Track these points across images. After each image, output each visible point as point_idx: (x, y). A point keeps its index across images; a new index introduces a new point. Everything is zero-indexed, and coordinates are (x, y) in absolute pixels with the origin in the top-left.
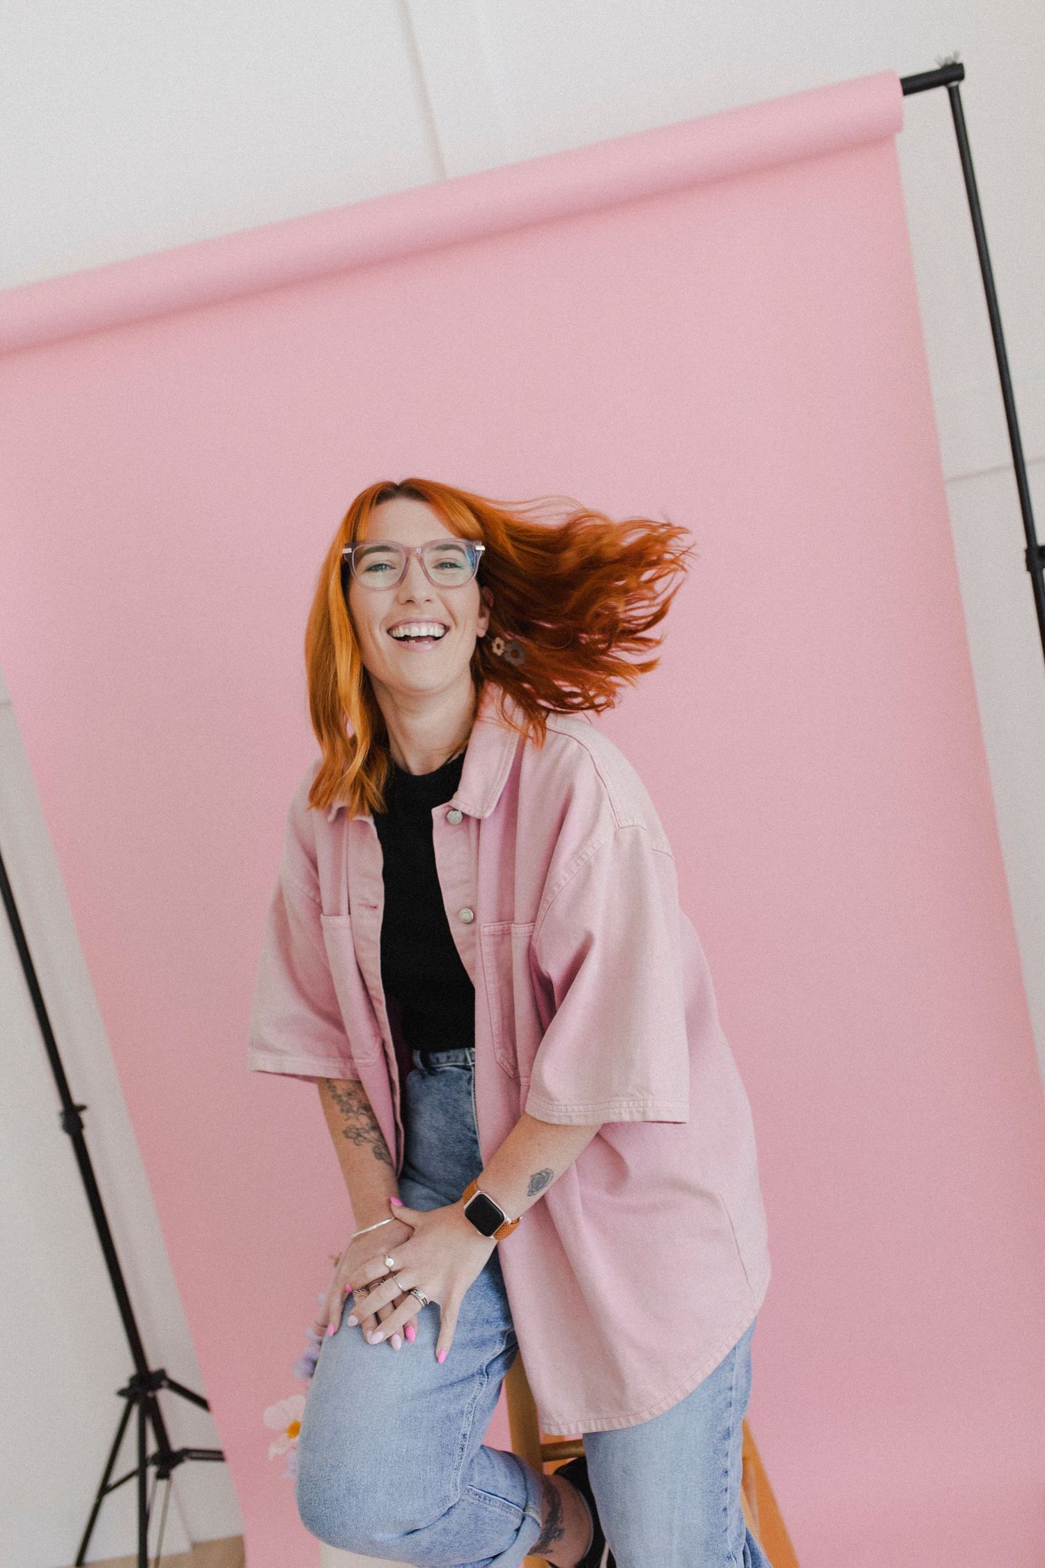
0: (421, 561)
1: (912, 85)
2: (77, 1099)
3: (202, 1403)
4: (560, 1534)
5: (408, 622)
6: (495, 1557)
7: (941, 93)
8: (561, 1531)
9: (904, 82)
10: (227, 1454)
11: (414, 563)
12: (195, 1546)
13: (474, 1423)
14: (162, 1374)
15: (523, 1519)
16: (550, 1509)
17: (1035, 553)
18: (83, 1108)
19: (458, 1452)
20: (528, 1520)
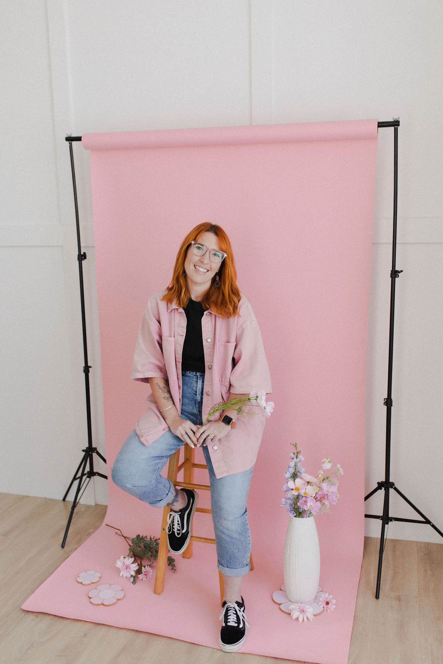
0: (210, 253)
1: (381, 125)
2: (89, 364)
3: (105, 461)
4: (177, 501)
5: (199, 266)
6: (160, 500)
7: (392, 128)
8: (178, 501)
9: (379, 123)
10: (108, 478)
11: (208, 252)
12: (96, 505)
13: (162, 466)
14: (96, 449)
15: (169, 491)
16: (175, 494)
17: (394, 272)
18: (91, 367)
19: (157, 471)
20: (170, 492)
